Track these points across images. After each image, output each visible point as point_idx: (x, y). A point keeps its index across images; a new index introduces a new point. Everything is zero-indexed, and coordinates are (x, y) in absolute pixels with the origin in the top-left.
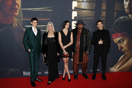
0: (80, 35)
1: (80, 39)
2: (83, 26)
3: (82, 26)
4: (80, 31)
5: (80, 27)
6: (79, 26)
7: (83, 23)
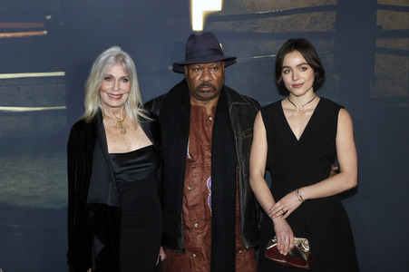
0: (210, 129)
1: (213, 158)
2: (223, 77)
3: (219, 73)
4: (209, 107)
5: (204, 84)
6: (198, 76)
7: (218, 51)
